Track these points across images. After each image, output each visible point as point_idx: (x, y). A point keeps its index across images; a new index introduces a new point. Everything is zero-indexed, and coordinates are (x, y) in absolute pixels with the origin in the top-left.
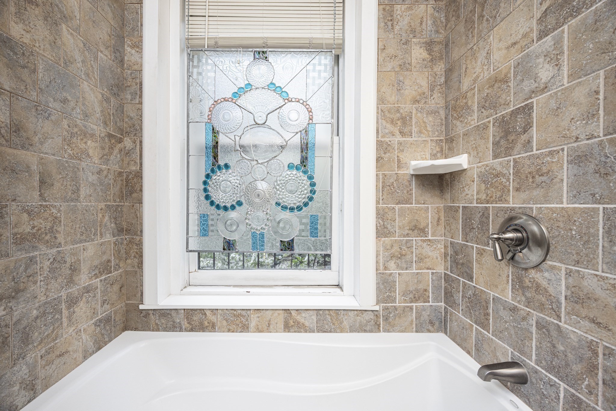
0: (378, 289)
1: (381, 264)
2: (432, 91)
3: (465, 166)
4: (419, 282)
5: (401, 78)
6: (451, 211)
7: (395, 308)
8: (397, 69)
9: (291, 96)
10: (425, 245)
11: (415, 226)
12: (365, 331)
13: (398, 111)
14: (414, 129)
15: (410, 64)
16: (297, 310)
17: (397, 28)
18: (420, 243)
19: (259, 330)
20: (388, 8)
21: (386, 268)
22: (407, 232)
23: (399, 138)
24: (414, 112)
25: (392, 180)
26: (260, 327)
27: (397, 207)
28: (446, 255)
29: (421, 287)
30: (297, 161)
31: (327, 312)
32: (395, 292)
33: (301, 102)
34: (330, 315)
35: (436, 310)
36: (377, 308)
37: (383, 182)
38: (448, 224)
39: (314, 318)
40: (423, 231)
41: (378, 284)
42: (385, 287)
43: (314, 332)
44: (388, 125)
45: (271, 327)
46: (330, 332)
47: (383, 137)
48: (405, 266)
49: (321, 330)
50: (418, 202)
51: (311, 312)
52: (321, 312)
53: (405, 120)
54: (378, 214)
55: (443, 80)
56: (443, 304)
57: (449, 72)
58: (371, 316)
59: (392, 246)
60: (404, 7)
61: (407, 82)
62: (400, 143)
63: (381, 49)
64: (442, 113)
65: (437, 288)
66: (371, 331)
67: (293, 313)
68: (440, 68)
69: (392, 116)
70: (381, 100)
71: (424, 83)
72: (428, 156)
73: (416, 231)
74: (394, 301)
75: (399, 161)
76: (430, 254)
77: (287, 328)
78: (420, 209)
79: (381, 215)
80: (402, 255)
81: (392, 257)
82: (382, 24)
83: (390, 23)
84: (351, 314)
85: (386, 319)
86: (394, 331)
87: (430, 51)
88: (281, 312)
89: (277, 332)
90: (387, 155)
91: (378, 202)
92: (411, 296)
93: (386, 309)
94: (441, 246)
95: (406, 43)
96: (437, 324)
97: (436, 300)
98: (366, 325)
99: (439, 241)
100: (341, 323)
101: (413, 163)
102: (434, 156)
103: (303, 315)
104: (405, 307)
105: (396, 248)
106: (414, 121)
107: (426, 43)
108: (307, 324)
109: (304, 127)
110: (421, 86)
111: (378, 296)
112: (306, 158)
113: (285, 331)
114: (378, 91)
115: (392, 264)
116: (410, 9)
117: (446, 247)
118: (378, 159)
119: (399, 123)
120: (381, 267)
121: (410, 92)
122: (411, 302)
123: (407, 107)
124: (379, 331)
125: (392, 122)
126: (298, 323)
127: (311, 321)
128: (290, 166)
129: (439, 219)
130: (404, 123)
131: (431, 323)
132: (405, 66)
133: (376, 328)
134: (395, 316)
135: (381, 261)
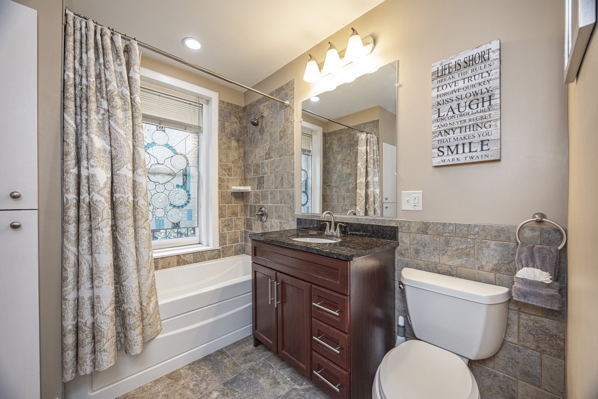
0: (220, 240)
1: (221, 229)
2: (239, 159)
3: (250, 191)
4: (235, 235)
5: (228, 153)
6: (246, 206)
7: (227, 247)
8: (226, 149)
9: (178, 152)
10: (237, 220)
11: (234, 213)
12: (215, 259)
13: (227, 166)
14: (233, 174)
15: (231, 147)
16: (183, 255)
17: (226, 132)
18: (236, 219)
19: (164, 268)
20: (222, 122)
21: (223, 231)
22: (230, 215)
23: (227, 177)
24: (233, 166)
25: (225, 194)
26: (164, 266)
27: (227, 205)
28: (245, 223)
29: (236, 237)
30: (181, 184)
31: (198, 253)
32: (226, 240)
33: (183, 155)
34: (199, 254)
35: (241, 245)
36: (219, 248)
37: (221, 195)
38: (245, 212)
39: (192, 257)
40: (236, 215)
41: (219, 238)
42: (223, 239)
43: (192, 263)
44: (223, 171)
45: (170, 265)
46: (200, 262)
47: (221, 176)
48: (230, 229)
49: (195, 262)
50: (234, 203)
51: (190, 254)
52: (195, 254)
53: (229, 170)
54: (219, 208)
55: (243, 155)
56: (244, 243)
57: (245, 153)
58: (217, 252)
59: (225, 221)
60: (229, 124)
61: (230, 154)
62: (228, 179)
63: (220, 139)
64: (243, 168)
65: (241, 237)
66: (217, 258)
67: (182, 256)
68: (242, 151)
69: (224, 168)
70: (220, 160)
71: (236, 156)
72: (238, 185)
73: (234, 215)
74: (226, 244)
75: (227, 186)
76: (239, 223)
77: (179, 264)
78: (235, 206)
79: (220, 208)
80: (229, 225)
81: (225, 226)
82: (220, 129)
83: (223, 129)
84: (208, 252)
85: (223, 252)
86: (226, 257)
87: (238, 143)
88: (175, 257)
89: (173, 267)
90: (223, 183)
91: (219, 203)
92: (232, 241)
93: (223, 248)
94: (243, 220)
95: (230, 138)
96: (242, 251)
97: (241, 241)
98: (215, 256)
99: (242, 218)
100: (204, 257)
101: (233, 187)
102: (240, 185)
103: (187, 256)
104: (230, 246)
105: (226, 222)
106: (233, 170)
107: (236, 140)
108: (188, 260)
109: (184, 167)
110: (235, 157)
111: (220, 243)
112: (186, 182)
113: (177, 266)
114: (219, 156)
115: (225, 229)
116: (231, 125)
117: (244, 220)
118: (219, 185)
119: (227, 171)
120: (221, 231)
121: (231, 158)
122: (232, 244)
123: (230, 164)
124: (220, 258)
125: (225, 170)
126: (184, 260)
127: (190, 258)
128: (178, 186)
129: (242, 209)
130: (229, 171)
131: (240, 251)
132: (229, 148)
133: (219, 257)
134: (226, 250)
135: (221, 228)
